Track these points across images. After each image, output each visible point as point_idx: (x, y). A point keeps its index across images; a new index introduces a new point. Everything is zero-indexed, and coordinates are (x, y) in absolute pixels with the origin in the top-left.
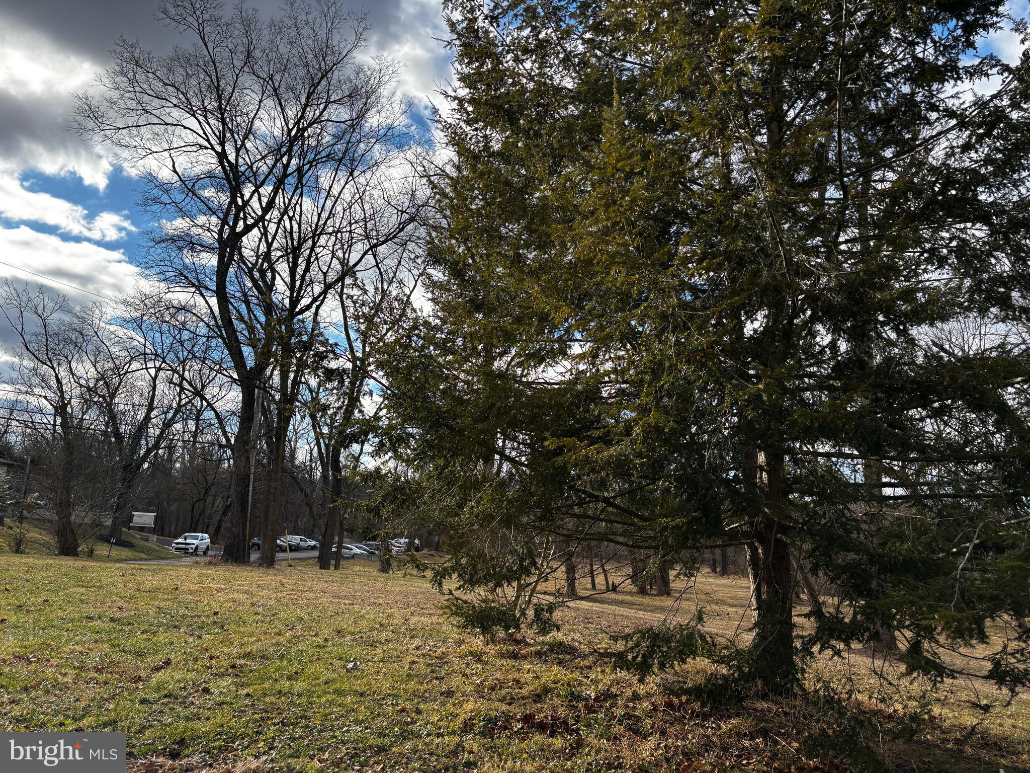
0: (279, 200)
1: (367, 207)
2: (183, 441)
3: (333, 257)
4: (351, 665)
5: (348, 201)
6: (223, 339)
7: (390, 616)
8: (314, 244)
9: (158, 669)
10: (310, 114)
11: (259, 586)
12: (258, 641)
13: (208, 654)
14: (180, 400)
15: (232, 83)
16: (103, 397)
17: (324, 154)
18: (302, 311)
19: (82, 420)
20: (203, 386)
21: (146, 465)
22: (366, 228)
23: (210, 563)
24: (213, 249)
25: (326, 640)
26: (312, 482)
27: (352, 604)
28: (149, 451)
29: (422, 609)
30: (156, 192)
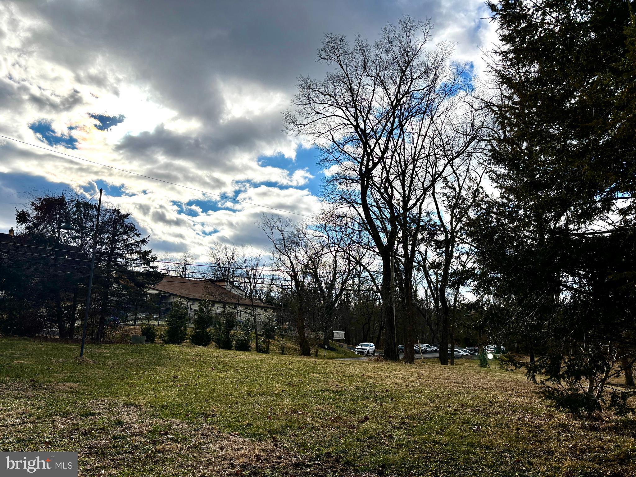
0: (391, 145)
1: (443, 137)
2: (354, 290)
3: (426, 172)
4: (476, 428)
5: (432, 136)
6: (368, 230)
7: (495, 396)
8: (414, 167)
9: (362, 422)
10: (402, 90)
11: (408, 375)
12: (414, 408)
13: (387, 415)
14: (350, 267)
15: (358, 85)
16: (312, 269)
17: (414, 111)
18: (411, 208)
19: (303, 282)
20: (361, 259)
21: (336, 305)
22: (444, 150)
23: (377, 360)
24: (358, 180)
25: (456, 410)
26: (429, 310)
27: (468, 387)
28: (337, 297)
29: (517, 392)
30: (326, 155)
